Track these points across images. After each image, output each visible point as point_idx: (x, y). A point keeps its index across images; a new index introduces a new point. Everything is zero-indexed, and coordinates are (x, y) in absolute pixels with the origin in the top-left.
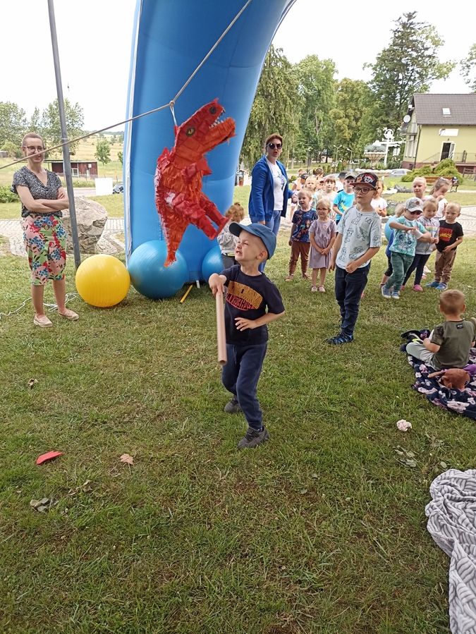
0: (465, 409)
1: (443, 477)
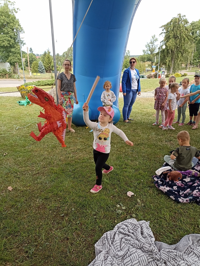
0: (167, 191)
1: (127, 221)
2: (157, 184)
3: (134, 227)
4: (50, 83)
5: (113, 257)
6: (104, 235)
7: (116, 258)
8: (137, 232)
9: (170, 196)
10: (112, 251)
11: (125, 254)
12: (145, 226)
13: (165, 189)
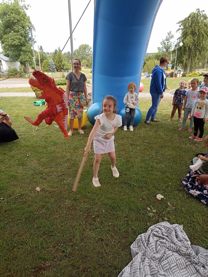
0: (197, 195)
1: (159, 224)
2: (187, 187)
3: (168, 231)
4: (63, 82)
5: (150, 259)
6: (138, 237)
7: (154, 261)
8: (172, 235)
9: (201, 200)
10: (149, 253)
11: (162, 256)
12: (179, 230)
13: (195, 192)
